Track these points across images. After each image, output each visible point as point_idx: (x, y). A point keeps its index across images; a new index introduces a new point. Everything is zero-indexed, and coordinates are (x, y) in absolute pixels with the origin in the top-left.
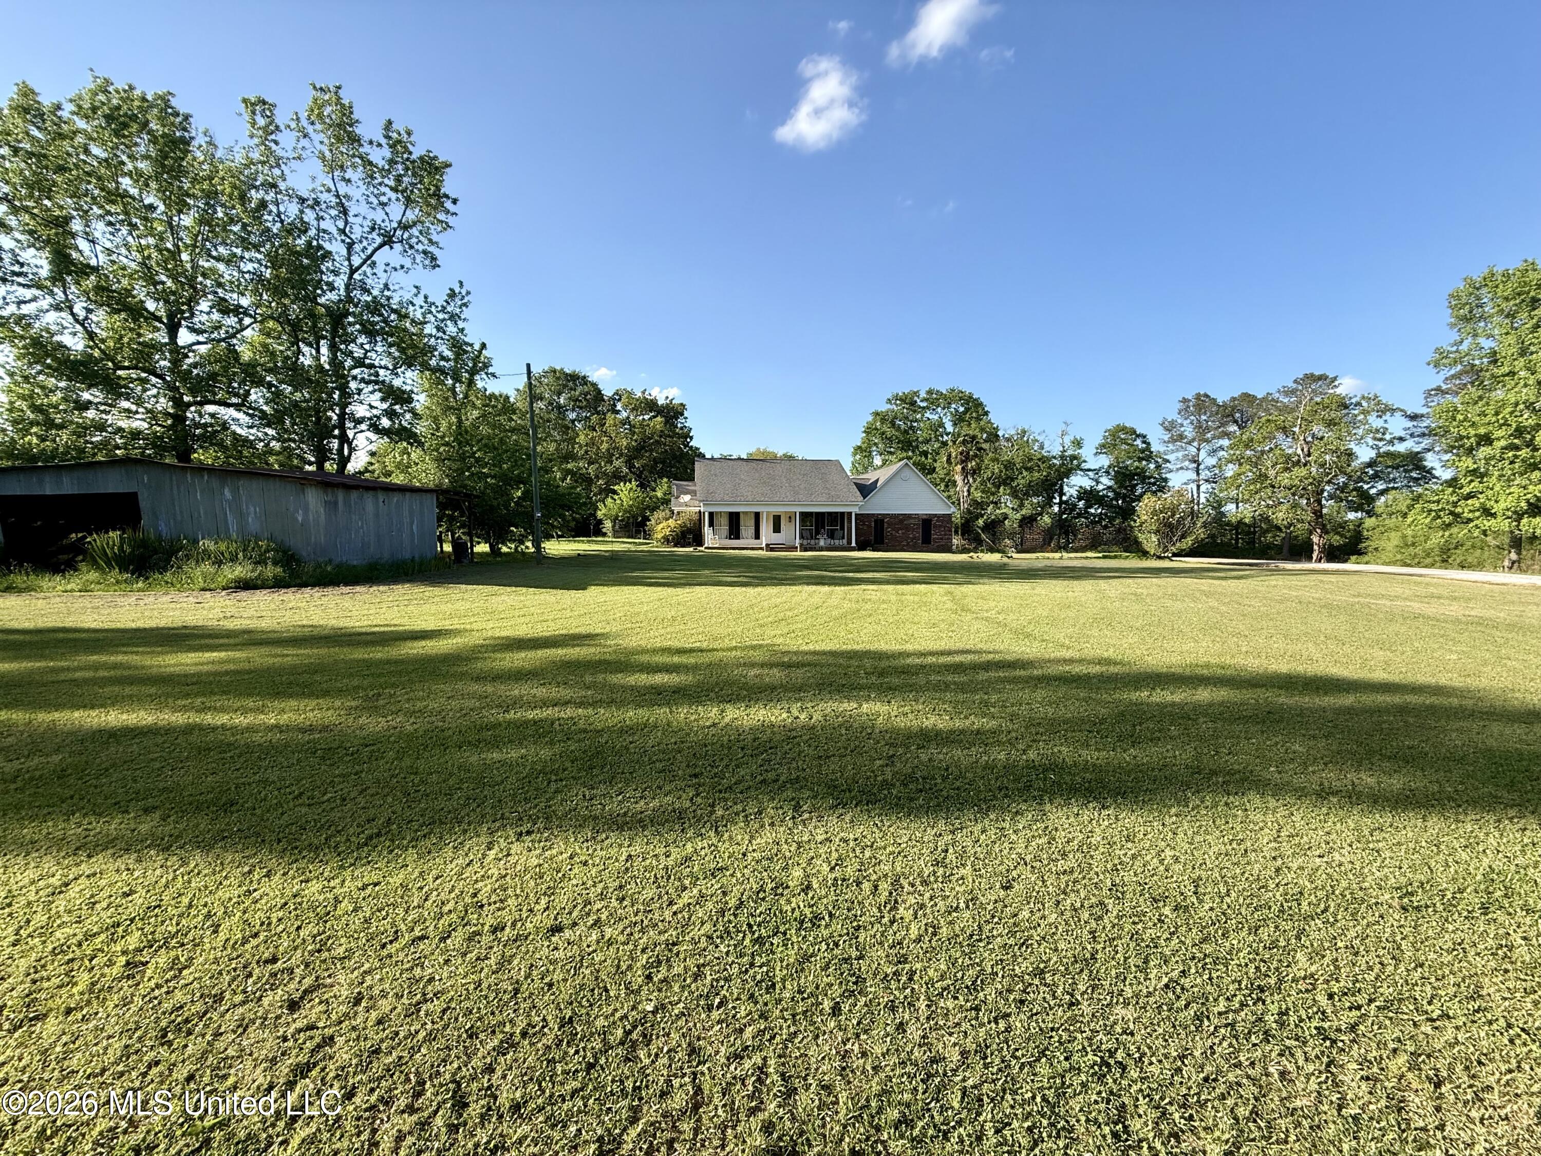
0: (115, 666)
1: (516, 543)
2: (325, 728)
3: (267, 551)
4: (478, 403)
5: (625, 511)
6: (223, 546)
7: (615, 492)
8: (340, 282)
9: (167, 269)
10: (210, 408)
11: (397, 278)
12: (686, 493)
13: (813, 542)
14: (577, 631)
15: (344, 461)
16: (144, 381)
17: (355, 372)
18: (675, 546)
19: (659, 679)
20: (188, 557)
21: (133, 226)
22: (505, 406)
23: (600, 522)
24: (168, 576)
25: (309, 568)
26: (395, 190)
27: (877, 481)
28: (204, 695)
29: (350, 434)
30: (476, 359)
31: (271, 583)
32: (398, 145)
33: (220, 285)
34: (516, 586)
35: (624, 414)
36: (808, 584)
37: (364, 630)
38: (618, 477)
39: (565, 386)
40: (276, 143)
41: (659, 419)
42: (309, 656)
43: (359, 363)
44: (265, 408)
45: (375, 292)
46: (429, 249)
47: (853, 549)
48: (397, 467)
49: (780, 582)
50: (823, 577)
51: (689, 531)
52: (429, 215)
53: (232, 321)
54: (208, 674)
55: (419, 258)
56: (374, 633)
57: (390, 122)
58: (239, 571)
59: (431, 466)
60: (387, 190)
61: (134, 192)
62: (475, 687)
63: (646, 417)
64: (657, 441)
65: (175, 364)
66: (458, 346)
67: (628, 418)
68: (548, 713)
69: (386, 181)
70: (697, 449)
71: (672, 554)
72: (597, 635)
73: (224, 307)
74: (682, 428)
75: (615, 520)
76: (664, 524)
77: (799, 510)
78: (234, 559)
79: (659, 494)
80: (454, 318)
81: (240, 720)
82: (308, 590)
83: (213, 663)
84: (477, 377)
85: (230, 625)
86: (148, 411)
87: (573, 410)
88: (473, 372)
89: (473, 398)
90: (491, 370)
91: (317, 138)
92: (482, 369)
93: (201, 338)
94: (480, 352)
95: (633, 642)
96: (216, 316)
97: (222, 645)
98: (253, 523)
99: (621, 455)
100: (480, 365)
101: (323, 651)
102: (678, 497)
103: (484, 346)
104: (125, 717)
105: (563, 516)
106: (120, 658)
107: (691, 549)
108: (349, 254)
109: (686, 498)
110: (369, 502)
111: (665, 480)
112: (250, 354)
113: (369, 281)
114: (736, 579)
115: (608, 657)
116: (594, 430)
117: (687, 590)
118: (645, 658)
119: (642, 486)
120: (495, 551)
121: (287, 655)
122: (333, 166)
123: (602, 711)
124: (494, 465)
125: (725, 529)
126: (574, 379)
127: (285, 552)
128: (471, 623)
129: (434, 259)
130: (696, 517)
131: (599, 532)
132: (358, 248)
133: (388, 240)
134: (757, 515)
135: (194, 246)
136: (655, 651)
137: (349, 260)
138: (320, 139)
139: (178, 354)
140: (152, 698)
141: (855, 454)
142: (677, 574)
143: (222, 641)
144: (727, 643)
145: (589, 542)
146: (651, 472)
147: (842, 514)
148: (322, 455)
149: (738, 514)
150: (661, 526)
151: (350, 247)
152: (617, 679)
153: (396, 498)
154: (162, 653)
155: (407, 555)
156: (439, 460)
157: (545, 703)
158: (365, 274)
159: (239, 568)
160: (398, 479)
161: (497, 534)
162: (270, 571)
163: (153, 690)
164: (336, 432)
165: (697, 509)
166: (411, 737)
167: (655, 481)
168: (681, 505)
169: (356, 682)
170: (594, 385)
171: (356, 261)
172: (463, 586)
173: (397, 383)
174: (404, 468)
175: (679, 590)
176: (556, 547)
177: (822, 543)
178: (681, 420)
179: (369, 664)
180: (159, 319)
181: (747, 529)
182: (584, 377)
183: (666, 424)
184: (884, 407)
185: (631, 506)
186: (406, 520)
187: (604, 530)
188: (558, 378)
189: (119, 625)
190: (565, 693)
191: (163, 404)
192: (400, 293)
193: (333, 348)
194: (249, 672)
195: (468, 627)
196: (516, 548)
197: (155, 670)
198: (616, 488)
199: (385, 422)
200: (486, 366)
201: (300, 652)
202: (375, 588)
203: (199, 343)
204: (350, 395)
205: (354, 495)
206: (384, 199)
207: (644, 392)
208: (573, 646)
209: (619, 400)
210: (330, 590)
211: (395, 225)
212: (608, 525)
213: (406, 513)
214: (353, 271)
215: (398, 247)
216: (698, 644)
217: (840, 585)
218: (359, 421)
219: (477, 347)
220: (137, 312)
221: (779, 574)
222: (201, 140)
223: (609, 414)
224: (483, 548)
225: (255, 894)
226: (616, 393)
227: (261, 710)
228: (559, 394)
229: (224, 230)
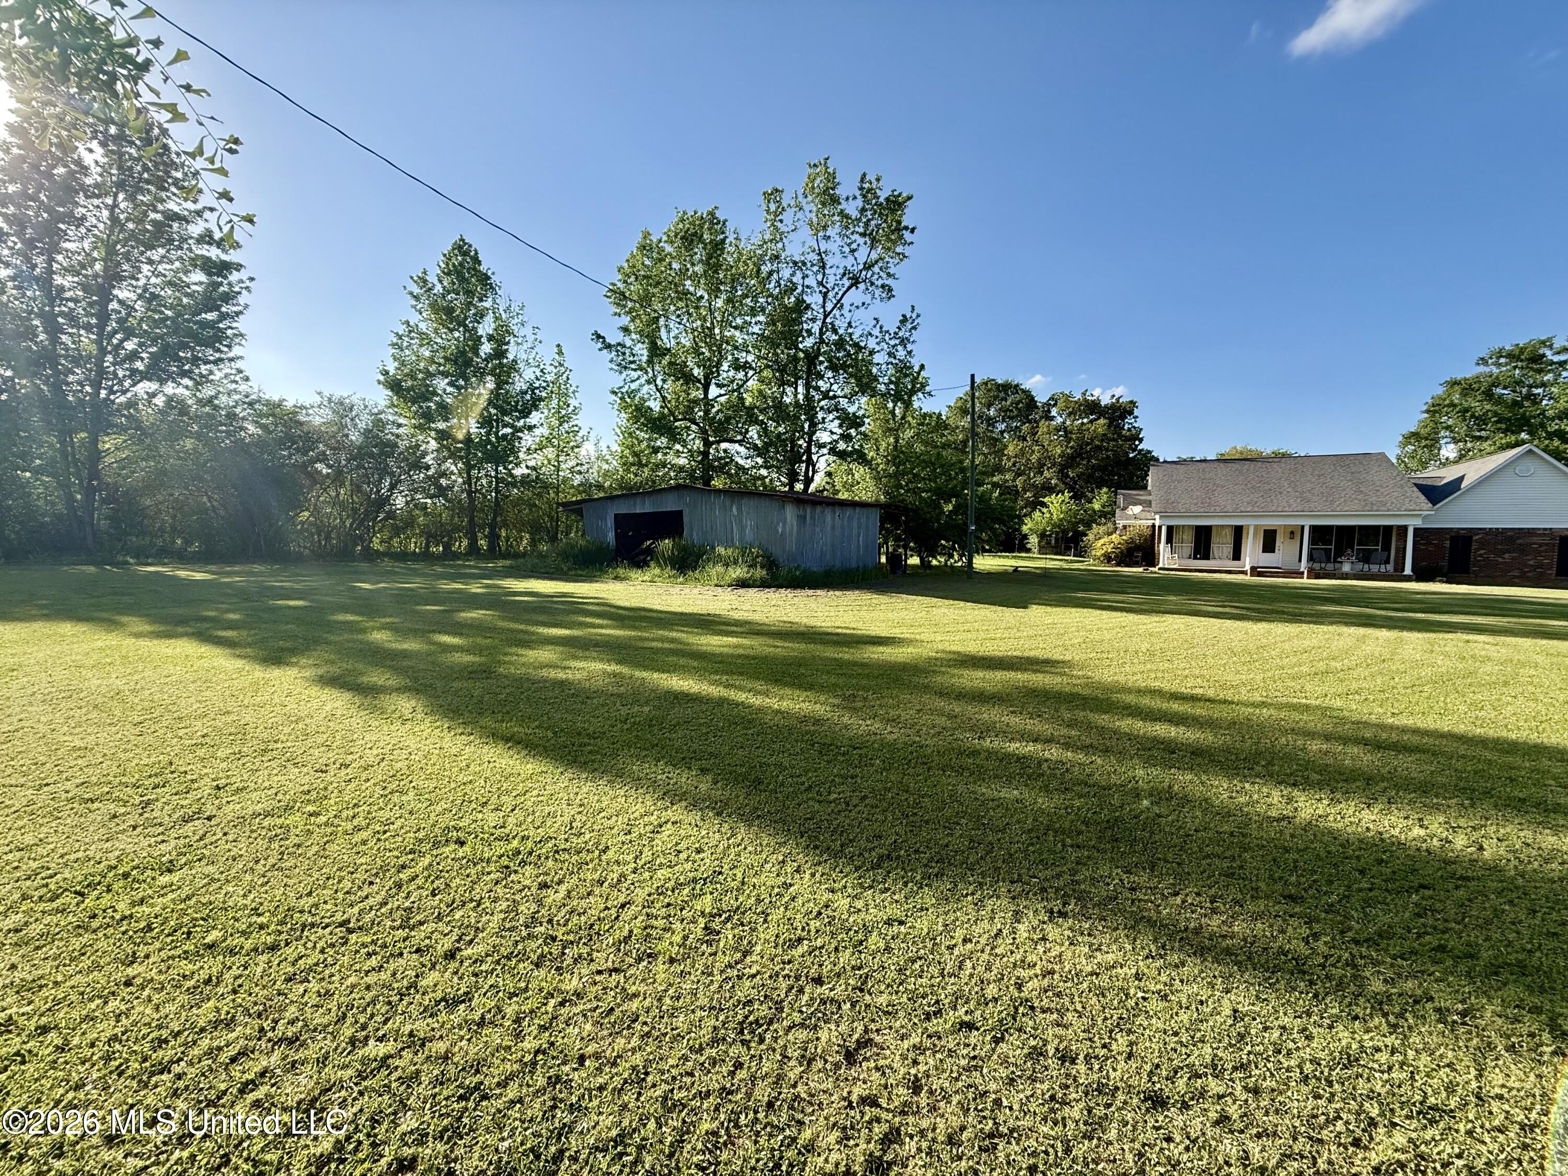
0: (673, 640)
1: (946, 557)
2: (817, 721)
3: (757, 557)
4: (914, 422)
5: (1054, 526)
6: (730, 551)
7: (1044, 505)
8: (816, 328)
9: (706, 343)
10: (724, 445)
11: (860, 314)
12: (1135, 504)
13: (1330, 566)
14: (1032, 654)
15: (808, 481)
16: (688, 428)
17: (823, 403)
18: (1118, 565)
19: (1161, 730)
20: (709, 560)
21: (690, 315)
22: (940, 425)
23: (1025, 537)
24: (697, 574)
25: (783, 572)
26: (863, 235)
27: (1462, 478)
28: (727, 674)
29: (814, 458)
30: (914, 381)
31: (758, 583)
32: (867, 193)
33: (736, 348)
34: (954, 599)
35: (1059, 420)
36: (1347, 624)
37: (829, 630)
38: (1049, 489)
39: (996, 398)
40: (781, 221)
41: (1102, 421)
42: (793, 650)
43: (826, 396)
44: (758, 442)
45: (841, 331)
46: (887, 282)
47: (1408, 579)
48: (844, 487)
49: (1295, 618)
50: (1369, 616)
51: (1138, 548)
52: (889, 249)
53: (741, 375)
54: (728, 655)
55: (878, 292)
56: (838, 634)
57: (864, 175)
58: (737, 572)
59: (871, 483)
60: (856, 237)
61: (692, 289)
62: (941, 703)
63: (1085, 420)
64: (1097, 446)
65: (707, 412)
66: (903, 369)
67: (1064, 423)
68: (1029, 748)
69: (857, 229)
70: (1149, 452)
71: (1117, 575)
72: (1058, 662)
73: (737, 366)
74: (1129, 430)
75: (1042, 536)
76: (1105, 539)
77: (1308, 523)
78: (736, 562)
79: (1097, 506)
80: (904, 342)
81: (756, 701)
82: (783, 591)
83: (729, 646)
84: (915, 398)
85: (736, 615)
86: (690, 451)
87: (1003, 421)
88: (913, 392)
89: (910, 419)
90: (928, 389)
91: (807, 208)
92: (919, 390)
93: (723, 392)
94: (919, 373)
95: (1107, 675)
96: (732, 373)
97: (733, 632)
98: (749, 535)
99: (1054, 465)
100: (919, 386)
101: (803, 646)
102: (1125, 509)
103: (922, 367)
104: (681, 682)
105: (993, 530)
106: (674, 634)
107: (1141, 569)
108: (824, 302)
109: (1137, 509)
110: (829, 516)
111: (1105, 490)
112: (750, 400)
113: (837, 323)
114: (1220, 610)
115: (1078, 690)
116: (1024, 439)
117: (1155, 618)
118: (1130, 699)
119: (1076, 497)
120: (925, 564)
121: (775, 647)
122: (820, 228)
123: (1099, 761)
124: (930, 480)
125: (1188, 547)
126: (1006, 388)
127: (768, 558)
128: (920, 634)
129: (890, 290)
130: (1148, 532)
131: (1023, 548)
132: (831, 295)
133: (855, 282)
134: (1238, 532)
135: (722, 321)
136: (1139, 692)
137: (824, 307)
138: (811, 207)
139: (708, 403)
140: (696, 670)
141: (1404, 444)
142: (1131, 598)
143: (734, 629)
144: (1244, 695)
145: (1014, 557)
146: (1087, 482)
147: (1388, 529)
148: (793, 477)
149: (1208, 529)
150: (1102, 541)
151: (825, 296)
152: (1103, 720)
153: (849, 512)
154: (698, 634)
155: (854, 565)
156: (877, 479)
157: (1023, 736)
158: (835, 317)
159: (739, 570)
160: (844, 495)
161: (928, 548)
162: (760, 573)
163: (696, 664)
164: (804, 458)
165: (1150, 523)
166: (892, 746)
167: (1092, 491)
168: (1128, 518)
169: (833, 680)
170: (1027, 393)
171: (829, 306)
172: (904, 596)
173: (852, 410)
174: (849, 487)
175: (1143, 618)
176: (984, 563)
177: (1346, 568)
178: (1130, 420)
179: (840, 663)
180: (699, 382)
181: (1221, 547)
182: (1017, 385)
183: (1109, 426)
184: (1470, 371)
185: (1061, 520)
186: (855, 532)
187: (1029, 546)
188: (989, 390)
189: (672, 609)
190: (1045, 728)
191: (698, 444)
192: (861, 327)
193: (808, 386)
194: (754, 658)
195: (918, 637)
196: (946, 561)
197: (695, 647)
198: (1046, 500)
199: (842, 446)
200: (923, 386)
201: (786, 645)
202: (831, 593)
203: (721, 395)
204: (816, 424)
205: (819, 509)
206: (854, 246)
207: (1084, 394)
208: (1035, 671)
209: (1055, 405)
210: (798, 592)
211: (861, 267)
212: (1033, 540)
213: (855, 525)
214: (826, 316)
215: (862, 286)
216: (1201, 691)
217: (1410, 629)
218: (821, 446)
219: (916, 369)
220: (688, 378)
221: (1290, 607)
222: (731, 238)
223: (1043, 422)
224: (914, 560)
225: (792, 889)
226: (1052, 399)
227: (766, 694)
228: (989, 407)
229: (741, 304)
